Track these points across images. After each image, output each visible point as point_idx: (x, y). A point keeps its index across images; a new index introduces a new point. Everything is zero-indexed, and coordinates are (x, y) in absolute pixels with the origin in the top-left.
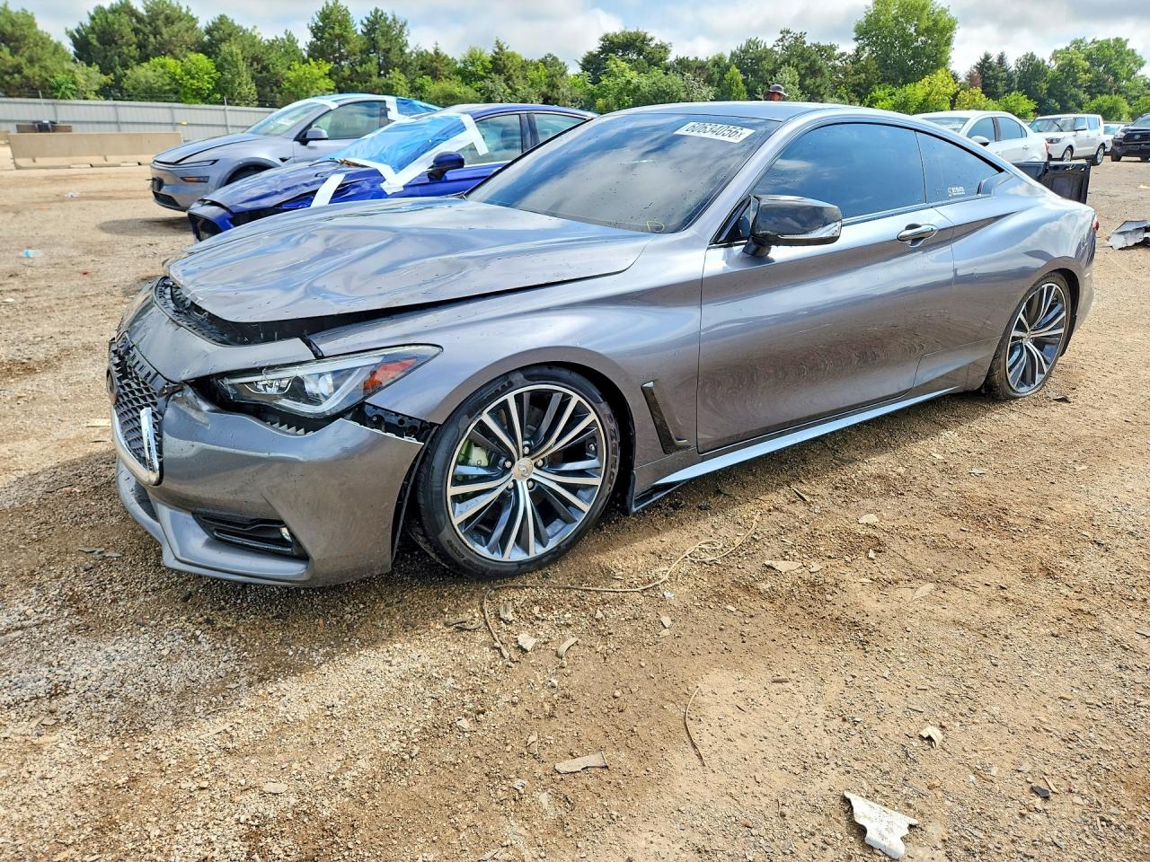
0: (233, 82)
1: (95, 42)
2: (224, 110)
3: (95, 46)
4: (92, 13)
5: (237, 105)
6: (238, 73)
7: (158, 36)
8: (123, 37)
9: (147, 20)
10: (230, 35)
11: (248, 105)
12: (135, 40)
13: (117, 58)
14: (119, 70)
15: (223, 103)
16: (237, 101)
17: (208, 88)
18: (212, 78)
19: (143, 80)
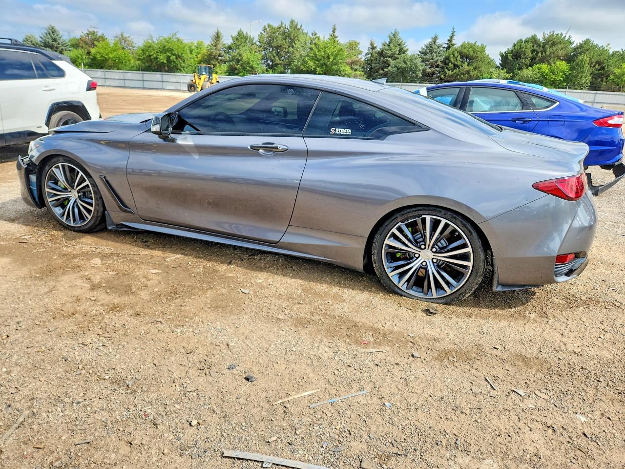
0: (576, 76)
1: (510, 58)
2: (565, 92)
3: (509, 60)
4: (515, 43)
5: (576, 89)
6: (583, 72)
7: (544, 53)
8: (525, 54)
9: (542, 45)
10: (587, 50)
11: (581, 89)
12: (531, 55)
13: (518, 65)
14: (516, 71)
15: (566, 88)
16: (576, 87)
17: (560, 80)
18: (565, 74)
19: (525, 76)
